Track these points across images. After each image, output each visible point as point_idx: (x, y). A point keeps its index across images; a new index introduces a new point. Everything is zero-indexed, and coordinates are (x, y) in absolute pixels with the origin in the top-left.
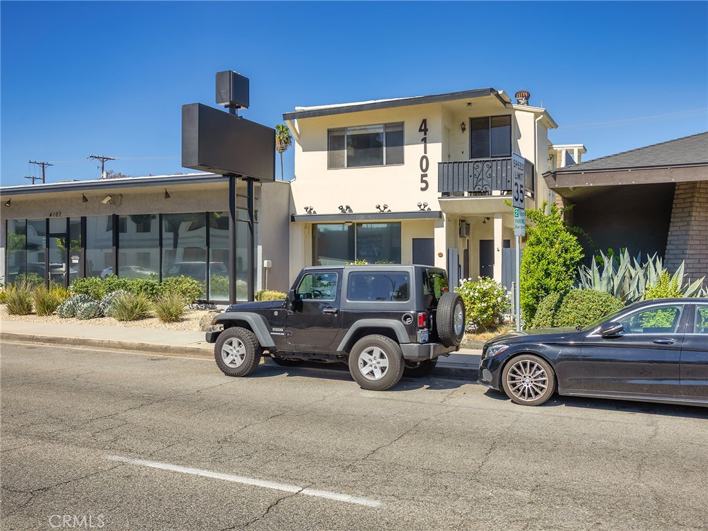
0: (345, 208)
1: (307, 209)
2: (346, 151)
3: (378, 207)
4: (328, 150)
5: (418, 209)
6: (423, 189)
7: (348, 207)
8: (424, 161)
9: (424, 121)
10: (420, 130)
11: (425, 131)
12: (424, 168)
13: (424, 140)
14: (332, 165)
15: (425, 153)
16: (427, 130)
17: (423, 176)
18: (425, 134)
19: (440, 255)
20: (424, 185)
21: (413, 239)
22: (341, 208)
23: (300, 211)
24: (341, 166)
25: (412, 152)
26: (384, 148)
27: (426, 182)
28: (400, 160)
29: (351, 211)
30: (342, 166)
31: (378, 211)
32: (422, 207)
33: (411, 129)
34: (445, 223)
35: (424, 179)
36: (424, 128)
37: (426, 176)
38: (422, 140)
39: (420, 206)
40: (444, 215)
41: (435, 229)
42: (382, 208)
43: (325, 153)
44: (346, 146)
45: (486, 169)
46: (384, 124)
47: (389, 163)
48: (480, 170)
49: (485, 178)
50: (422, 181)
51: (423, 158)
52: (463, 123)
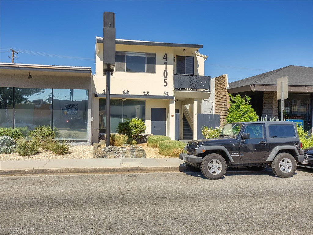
0: (126, 92)
1: (104, 91)
2: (125, 63)
5: (164, 95)
6: (165, 86)
7: (128, 92)
8: (166, 72)
9: (166, 55)
10: (164, 58)
11: (166, 59)
12: (165, 76)
13: (166, 63)
14: (118, 69)
15: (166, 69)
16: (167, 59)
17: (165, 79)
18: (166, 60)
19: (172, 116)
20: (165, 84)
21: (152, 108)
22: (124, 92)
25: (160, 68)
26: (146, 64)
27: (166, 83)
28: (153, 71)
30: (123, 71)
31: (144, 94)
33: (159, 57)
34: (175, 101)
35: (165, 81)
36: (165, 57)
37: (166, 79)
38: (165, 63)
39: (165, 93)
40: (174, 98)
41: (170, 104)
42: (146, 93)
44: (125, 61)
45: (195, 79)
46: (146, 53)
47: (148, 72)
48: (192, 79)
49: (194, 83)
50: (165, 82)
51: (165, 71)
52: (174, 57)
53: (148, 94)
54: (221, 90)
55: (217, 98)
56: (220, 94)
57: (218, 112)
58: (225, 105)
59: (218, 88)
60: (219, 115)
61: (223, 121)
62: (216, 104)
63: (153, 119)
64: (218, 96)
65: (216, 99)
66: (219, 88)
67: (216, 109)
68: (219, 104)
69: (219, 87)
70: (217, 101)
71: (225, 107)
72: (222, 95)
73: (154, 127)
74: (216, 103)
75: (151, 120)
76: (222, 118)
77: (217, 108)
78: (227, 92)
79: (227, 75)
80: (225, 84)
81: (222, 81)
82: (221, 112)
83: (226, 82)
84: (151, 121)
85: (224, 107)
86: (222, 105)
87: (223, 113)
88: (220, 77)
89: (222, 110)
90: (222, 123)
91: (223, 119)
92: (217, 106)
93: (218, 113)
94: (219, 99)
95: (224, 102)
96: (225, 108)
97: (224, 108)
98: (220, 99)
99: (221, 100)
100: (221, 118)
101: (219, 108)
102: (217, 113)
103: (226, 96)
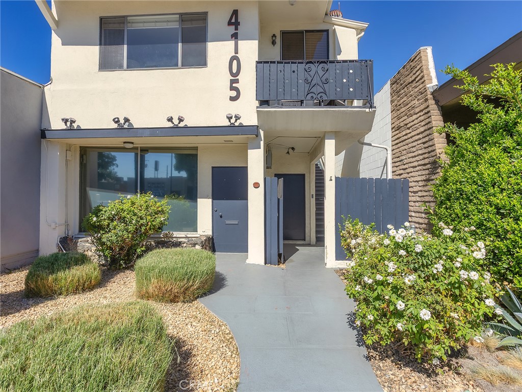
0: (122, 121)
1: (66, 121)
2: (125, 46)
3: (170, 120)
4: (100, 44)
6: (233, 99)
7: (127, 120)
8: (235, 62)
9: (235, 12)
10: (230, 23)
11: (237, 24)
12: (234, 70)
13: (235, 36)
14: (106, 64)
15: (236, 52)
16: (239, 24)
17: (232, 82)
18: (236, 29)
19: (256, 185)
20: (234, 94)
21: (213, 168)
22: (116, 121)
23: (56, 124)
24: (118, 67)
25: (218, 51)
26: (180, 45)
27: (237, 90)
28: (200, 61)
29: (130, 124)
30: (120, 67)
31: (170, 125)
32: (233, 121)
33: (217, 22)
34: (262, 143)
35: (234, 85)
36: (234, 21)
37: (237, 81)
38: (232, 36)
39: (230, 118)
40: (262, 133)
41: (250, 151)
42: (176, 121)
43: (96, 49)
44: (126, 42)
45: (321, 73)
46: (181, 14)
47: (186, 65)
48: (312, 73)
49: (321, 84)
50: (232, 88)
51: (233, 58)
52: (274, 36)
53: (182, 124)
54: (410, 105)
55: (398, 132)
56: (406, 117)
57: (402, 172)
58: (426, 145)
59: (399, 104)
60: (406, 181)
61: (418, 199)
62: (394, 152)
63: (217, 195)
64: (402, 124)
65: (396, 137)
66: (402, 101)
67: (397, 164)
68: (406, 147)
69: (405, 99)
70: (397, 142)
71: (426, 151)
72: (415, 117)
73: (221, 217)
74: (394, 147)
75: (213, 199)
76: (415, 189)
77: (398, 160)
78: (431, 102)
79: (429, 50)
80: (423, 77)
81: (412, 74)
82: (412, 170)
83: (428, 69)
84: (210, 200)
85: (420, 152)
86: (414, 149)
87: (420, 173)
88: (404, 68)
89: (416, 164)
90: (417, 204)
91: (420, 194)
92: (397, 155)
93: (402, 177)
94: (404, 133)
95: (421, 136)
96: (426, 156)
97: (421, 157)
98: (408, 131)
99: (409, 136)
100: (411, 189)
101: (405, 161)
102: (400, 175)
103: (429, 114)
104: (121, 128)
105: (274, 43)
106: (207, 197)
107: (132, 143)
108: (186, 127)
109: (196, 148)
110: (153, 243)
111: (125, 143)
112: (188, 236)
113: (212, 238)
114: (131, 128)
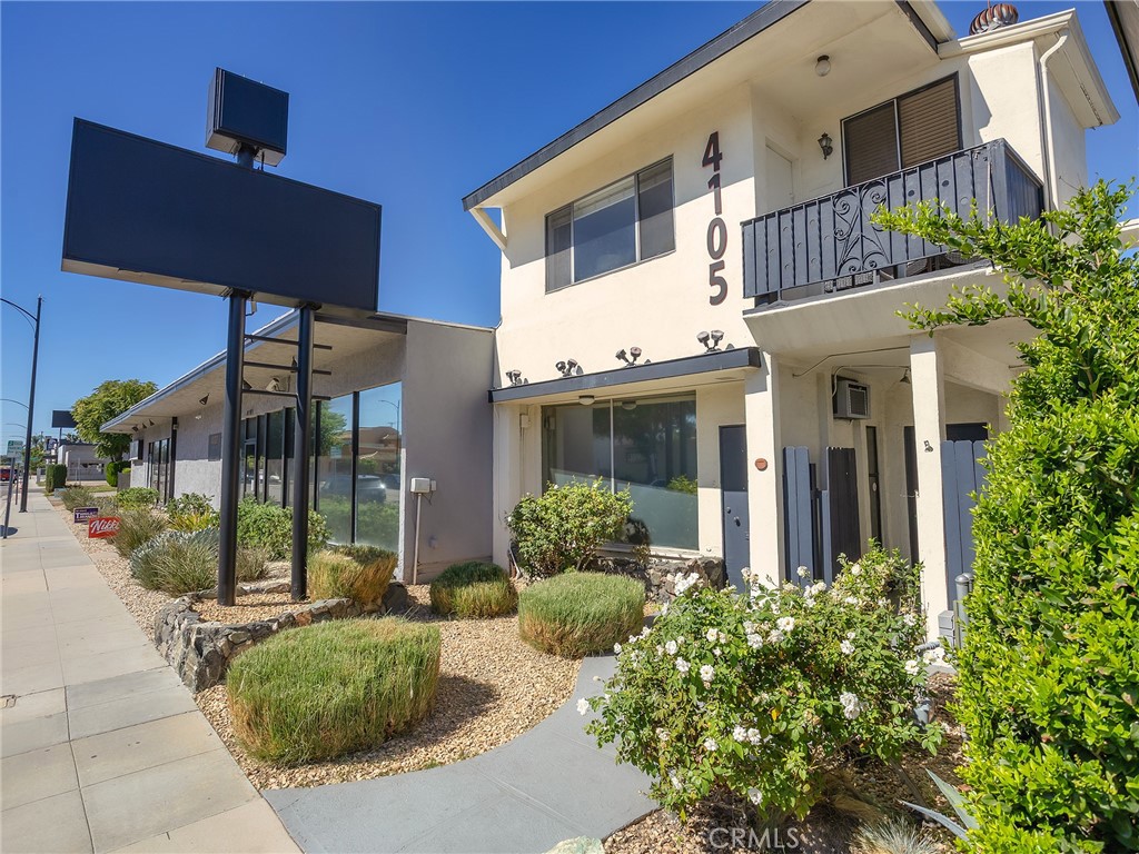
0: (567, 367)
1: (511, 375)
2: (572, 248)
3: (621, 355)
4: (546, 256)
5: (702, 350)
6: (715, 301)
7: (572, 364)
8: (717, 231)
9: (713, 139)
10: (706, 162)
11: (717, 159)
12: (717, 247)
13: (715, 183)
15: (719, 211)
16: (720, 157)
17: (714, 268)
18: (717, 168)
19: (762, 465)
20: (716, 290)
21: (720, 428)
22: (561, 367)
23: (504, 381)
25: (691, 218)
26: (637, 224)
27: (721, 282)
28: (666, 244)
29: (579, 370)
30: (568, 282)
31: (622, 364)
32: (711, 343)
33: (688, 168)
34: (769, 378)
35: (717, 274)
36: (713, 156)
37: (721, 266)
38: (710, 184)
39: (704, 340)
40: (767, 358)
41: (748, 397)
42: (630, 358)
43: (542, 264)
44: (572, 242)
46: (637, 174)
47: (646, 256)
50: (714, 281)
51: (714, 225)
52: (825, 136)
53: (640, 361)
73: (738, 523)
75: (724, 489)
84: (719, 491)
104: (567, 377)
105: (827, 151)
106: (711, 485)
107: (593, 397)
108: (648, 364)
109: (693, 393)
110: (610, 563)
111: (581, 397)
112: (684, 556)
113: (724, 562)
114: (581, 376)
